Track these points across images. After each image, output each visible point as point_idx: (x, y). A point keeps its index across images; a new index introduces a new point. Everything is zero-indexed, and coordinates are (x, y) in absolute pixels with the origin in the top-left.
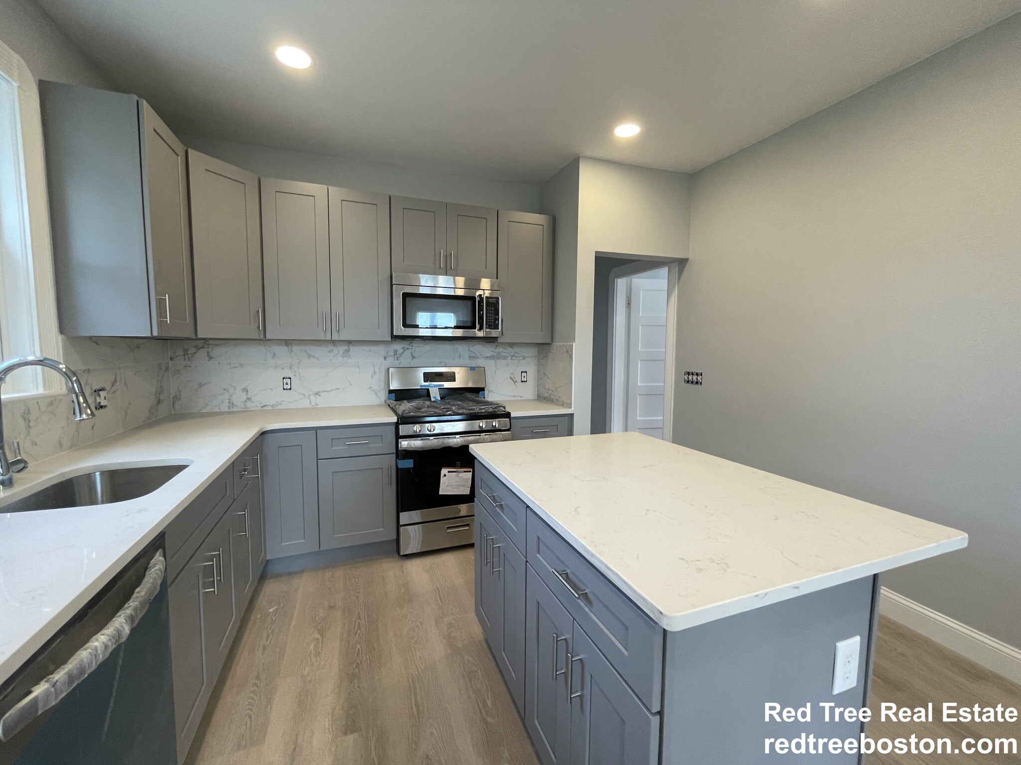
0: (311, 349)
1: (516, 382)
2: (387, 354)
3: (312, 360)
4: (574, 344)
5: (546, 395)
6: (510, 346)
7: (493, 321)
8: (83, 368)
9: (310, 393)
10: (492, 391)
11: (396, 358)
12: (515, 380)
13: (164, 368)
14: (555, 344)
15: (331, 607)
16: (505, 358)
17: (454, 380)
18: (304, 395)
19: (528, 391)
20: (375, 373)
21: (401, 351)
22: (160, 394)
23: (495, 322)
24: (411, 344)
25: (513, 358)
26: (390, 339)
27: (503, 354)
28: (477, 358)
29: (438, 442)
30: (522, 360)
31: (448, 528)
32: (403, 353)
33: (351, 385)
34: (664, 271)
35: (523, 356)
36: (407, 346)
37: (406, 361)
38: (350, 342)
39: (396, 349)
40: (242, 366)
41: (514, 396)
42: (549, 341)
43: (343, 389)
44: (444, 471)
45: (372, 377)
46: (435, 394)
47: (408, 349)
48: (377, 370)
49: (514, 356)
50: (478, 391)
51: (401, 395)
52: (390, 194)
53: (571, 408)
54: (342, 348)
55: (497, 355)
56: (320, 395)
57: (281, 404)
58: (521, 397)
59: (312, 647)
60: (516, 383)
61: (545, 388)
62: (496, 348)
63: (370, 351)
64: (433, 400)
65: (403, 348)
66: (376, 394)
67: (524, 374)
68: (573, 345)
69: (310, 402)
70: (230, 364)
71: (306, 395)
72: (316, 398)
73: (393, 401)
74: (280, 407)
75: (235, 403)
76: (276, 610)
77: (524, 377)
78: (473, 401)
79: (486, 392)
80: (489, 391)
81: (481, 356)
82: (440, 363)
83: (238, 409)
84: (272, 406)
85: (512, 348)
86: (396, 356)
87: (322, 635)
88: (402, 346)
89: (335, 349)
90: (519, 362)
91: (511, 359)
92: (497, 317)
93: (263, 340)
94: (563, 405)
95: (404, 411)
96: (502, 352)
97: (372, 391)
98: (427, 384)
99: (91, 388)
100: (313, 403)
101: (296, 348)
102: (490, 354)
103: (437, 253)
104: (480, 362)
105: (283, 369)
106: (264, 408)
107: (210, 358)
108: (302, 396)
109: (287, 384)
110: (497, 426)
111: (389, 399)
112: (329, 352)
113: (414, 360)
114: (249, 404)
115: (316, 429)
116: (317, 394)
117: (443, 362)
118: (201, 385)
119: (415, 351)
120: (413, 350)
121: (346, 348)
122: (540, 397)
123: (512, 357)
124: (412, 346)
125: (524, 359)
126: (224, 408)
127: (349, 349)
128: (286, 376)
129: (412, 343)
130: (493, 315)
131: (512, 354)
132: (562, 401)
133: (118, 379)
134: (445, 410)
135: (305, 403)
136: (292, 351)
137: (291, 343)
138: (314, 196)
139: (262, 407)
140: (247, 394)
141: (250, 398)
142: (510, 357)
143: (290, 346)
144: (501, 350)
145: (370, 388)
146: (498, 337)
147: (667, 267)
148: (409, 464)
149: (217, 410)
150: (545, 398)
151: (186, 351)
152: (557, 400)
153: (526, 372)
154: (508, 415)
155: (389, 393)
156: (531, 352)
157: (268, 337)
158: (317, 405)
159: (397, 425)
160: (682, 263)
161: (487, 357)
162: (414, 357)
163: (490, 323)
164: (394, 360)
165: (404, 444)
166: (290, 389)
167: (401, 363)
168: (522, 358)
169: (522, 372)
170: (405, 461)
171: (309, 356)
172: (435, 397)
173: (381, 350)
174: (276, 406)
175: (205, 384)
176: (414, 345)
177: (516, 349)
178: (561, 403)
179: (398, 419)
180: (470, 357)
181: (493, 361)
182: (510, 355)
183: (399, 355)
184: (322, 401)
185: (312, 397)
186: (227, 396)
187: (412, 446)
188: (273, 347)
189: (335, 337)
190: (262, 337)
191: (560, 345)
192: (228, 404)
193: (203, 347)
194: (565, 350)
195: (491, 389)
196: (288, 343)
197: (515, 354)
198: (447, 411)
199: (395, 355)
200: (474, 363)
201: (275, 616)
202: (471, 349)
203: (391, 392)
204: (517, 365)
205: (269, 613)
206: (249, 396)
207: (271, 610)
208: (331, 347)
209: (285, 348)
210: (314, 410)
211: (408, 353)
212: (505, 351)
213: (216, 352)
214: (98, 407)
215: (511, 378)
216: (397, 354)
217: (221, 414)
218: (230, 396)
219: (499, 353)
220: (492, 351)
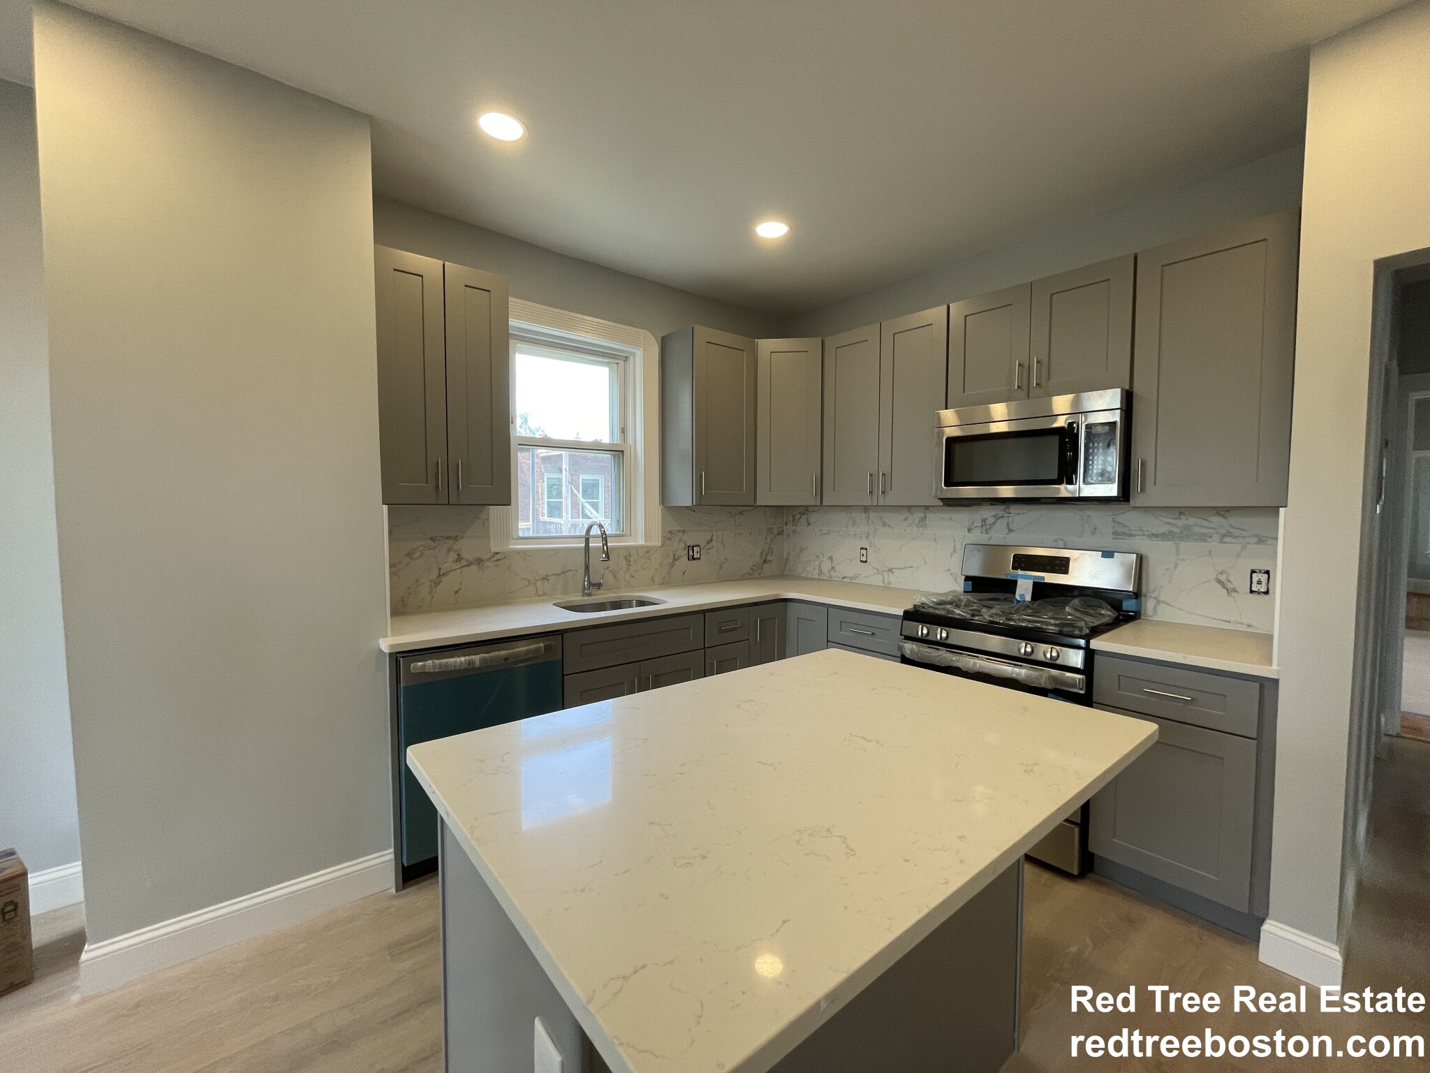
0: (888, 517)
1: (1235, 590)
2: (973, 524)
3: (887, 529)
8: (679, 528)
9: (884, 569)
10: (1163, 602)
11: (984, 531)
12: (1229, 586)
13: (775, 532)
16: (1203, 538)
17: (1066, 572)
18: (878, 570)
20: (955, 551)
21: (993, 519)
22: (767, 555)
25: (1227, 539)
27: (1197, 530)
30: (1257, 543)
32: (994, 524)
33: (926, 563)
35: (1257, 536)
36: (1001, 513)
37: (999, 535)
39: (985, 517)
40: (829, 533)
43: (918, 568)
45: (951, 556)
46: (1024, 589)
47: (1002, 517)
48: (958, 546)
49: (1229, 534)
53: (1272, 665)
54: (918, 515)
55: (1181, 532)
56: (893, 572)
57: (858, 577)
58: (1249, 626)
60: (1233, 594)
62: (1179, 518)
63: (950, 519)
64: (1017, 597)
65: (995, 516)
66: (956, 580)
67: (1259, 576)
69: (883, 581)
70: (821, 530)
71: (881, 571)
72: (889, 576)
74: (856, 581)
75: (823, 571)
77: (1259, 582)
79: (1151, 604)
80: (1158, 602)
81: (1140, 533)
82: (1055, 541)
83: (825, 578)
84: (850, 578)
85: (1223, 516)
86: (984, 527)
88: (993, 513)
89: (911, 517)
90: (1244, 547)
91: (1221, 542)
96: (1195, 525)
97: (951, 574)
98: (1015, 572)
99: (685, 544)
100: (886, 582)
101: (872, 515)
102: (1164, 529)
105: (860, 538)
106: (844, 580)
107: (809, 524)
108: (876, 572)
109: (863, 555)
111: (965, 588)
112: (904, 520)
113: (1011, 535)
114: (833, 574)
115: (828, 607)
116: (890, 570)
117: (1061, 539)
118: (801, 550)
119: (1013, 521)
120: (1011, 519)
121: (923, 515)
123: (1223, 536)
124: (1010, 513)
125: (1260, 541)
126: (815, 575)
127: (926, 517)
128: (862, 546)
129: (1007, 508)
131: (1223, 531)
133: (714, 538)
135: (877, 580)
136: (869, 518)
137: (869, 510)
138: (869, 340)
139: (842, 578)
140: (832, 563)
141: (834, 568)
142: (1217, 538)
143: (867, 513)
145: (949, 570)
151: (794, 516)
153: (1267, 572)
155: (965, 580)
157: (824, 504)
158: (890, 584)
162: (1010, 531)
164: (982, 533)
166: (866, 562)
167: (991, 537)
168: (1255, 540)
169: (1253, 572)
171: (885, 524)
172: (1023, 596)
173: (964, 518)
174: (855, 578)
175: (805, 549)
176: (1012, 512)
177: (1234, 520)
180: (1115, 533)
182: (1217, 533)
183: (988, 526)
184: (894, 580)
185: (885, 574)
186: (817, 562)
188: (854, 515)
189: (881, 502)
190: (819, 503)
192: (818, 571)
193: (804, 514)
195: (1161, 598)
197: (1231, 530)
199: (982, 526)
202: (1120, 518)
204: (1235, 555)
206: (833, 565)
208: (907, 514)
209: (864, 515)
210: (886, 589)
211: (1002, 523)
212: (1206, 523)
213: (814, 518)
214: (691, 558)
215: (1219, 582)
216: (986, 525)
217: (812, 579)
218: (820, 563)
219: (1188, 527)
220: (1168, 523)
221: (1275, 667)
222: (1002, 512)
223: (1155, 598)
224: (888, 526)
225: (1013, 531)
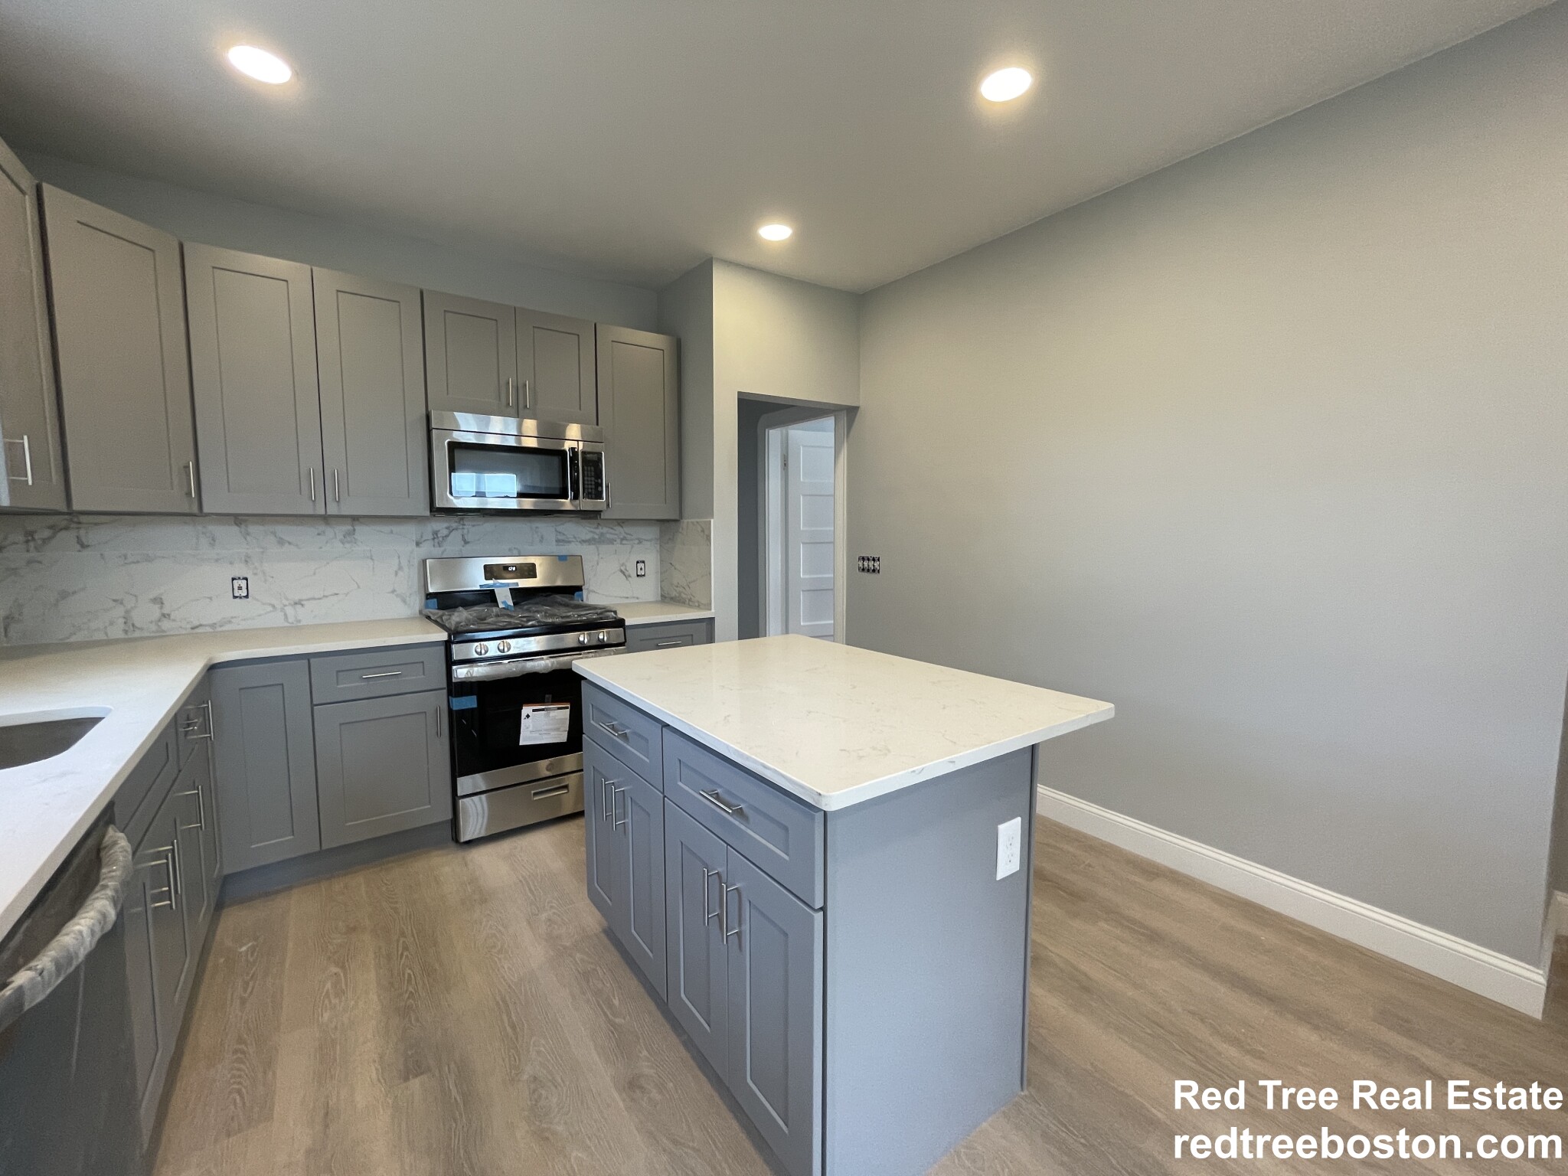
0: (283, 530)
1: (630, 576)
2: (422, 537)
3: (287, 548)
4: (712, 521)
5: (674, 594)
6: (619, 524)
7: (593, 487)
9: (287, 603)
10: (593, 591)
11: (436, 544)
12: (627, 573)
14: (685, 521)
15: (352, 930)
16: (611, 542)
17: (535, 576)
18: (273, 606)
19: (648, 588)
20: (400, 568)
21: (445, 532)
23: (596, 488)
24: (462, 522)
25: (624, 542)
26: (428, 513)
27: (608, 536)
28: (569, 542)
29: (517, 666)
30: (638, 544)
31: (535, 794)
32: (447, 536)
33: (359, 587)
34: (830, 422)
35: (638, 539)
36: (454, 525)
37: (452, 547)
38: (355, 519)
39: (437, 529)
40: (149, 559)
41: (627, 598)
42: (676, 517)
43: (347, 594)
44: (526, 710)
45: (396, 574)
46: (504, 598)
47: (457, 529)
48: (404, 563)
49: (624, 539)
50: (573, 590)
51: (447, 601)
52: (423, 287)
53: (710, 610)
54: (343, 529)
55: (600, 538)
56: (302, 605)
57: (230, 622)
58: (638, 598)
59: (329, 985)
60: (629, 579)
61: (672, 584)
62: (597, 528)
63: (392, 532)
64: (501, 606)
65: (447, 528)
66: (404, 601)
67: (641, 565)
68: (710, 521)
69: (286, 617)
70: (124, 556)
71: (278, 607)
72: (296, 611)
73: (437, 611)
74: (227, 628)
75: (137, 624)
76: (253, 949)
77: (641, 569)
78: (566, 605)
79: (585, 592)
80: (589, 593)
81: (574, 540)
82: (510, 550)
83: (146, 634)
84: (213, 626)
85: (622, 527)
86: (436, 540)
87: (343, 967)
88: (446, 525)
89: (329, 531)
90: (632, 547)
91: (621, 544)
92: (599, 481)
93: (196, 514)
94: (699, 606)
95: (459, 623)
96: (608, 533)
97: (397, 596)
98: (490, 582)
100: (292, 619)
101: (254, 529)
102: (589, 536)
103: (502, 382)
104: (574, 549)
105: (231, 563)
106: (197, 630)
107: (84, 546)
108: (270, 608)
109: (240, 588)
110: (605, 639)
111: (427, 606)
112: (319, 534)
113: (468, 547)
114: (166, 625)
115: (307, 657)
116: (299, 603)
117: (515, 548)
118: (64, 595)
119: (468, 531)
120: (465, 531)
121: (350, 528)
122: (665, 597)
123: (622, 540)
124: (464, 525)
125: (640, 543)
126: (116, 632)
127: (354, 530)
128: (237, 575)
129: (462, 519)
130: (593, 479)
131: (622, 537)
132: (698, 602)
134: (525, 619)
135: (276, 619)
136: (248, 534)
137: (246, 521)
138: (286, 281)
139: (192, 628)
140: (161, 608)
141: (169, 615)
142: (619, 541)
143: (243, 526)
144: (605, 530)
145: (393, 591)
146: (601, 511)
147: (833, 418)
148: (470, 702)
149: (100, 636)
150: (672, 599)
151: (31, 534)
152: (690, 600)
153: (643, 562)
154: (620, 623)
155: (427, 599)
156: (651, 532)
157: (206, 510)
158: (299, 621)
159: (448, 644)
160: (852, 412)
161: (584, 541)
162: (466, 542)
163: (590, 490)
164: (434, 546)
165: (461, 673)
166: (247, 597)
167: (445, 550)
168: (637, 542)
169: (638, 562)
170: (464, 699)
171: (281, 542)
172: (504, 603)
173: (411, 530)
174: (221, 626)
175: (74, 592)
176: (466, 523)
177: (628, 529)
178: (697, 604)
179: (449, 636)
180: (558, 541)
181: (592, 547)
182: (619, 538)
183: (441, 539)
184: (305, 615)
185: (290, 610)
186: (119, 611)
187: (474, 675)
188: (211, 528)
189: (332, 510)
190: (195, 510)
191: (693, 523)
192: (122, 626)
193: (67, 528)
194: (700, 529)
195: (591, 588)
196: (238, 519)
197: (626, 535)
198: (528, 621)
199: (434, 539)
200: (564, 550)
201: (252, 955)
202: (560, 528)
203: (429, 596)
204: (630, 552)
205: (241, 953)
206: (166, 611)
207: (244, 949)
208: (322, 527)
209: (235, 529)
210: (295, 629)
211: (456, 536)
212: (611, 531)
213: (94, 536)
215: (621, 571)
216: (438, 537)
217: (109, 642)
218: (127, 612)
219: (602, 534)
220: (592, 532)
221: (713, 611)
222: (456, 524)
223: (587, 589)
224: (290, 543)
225: (468, 542)
